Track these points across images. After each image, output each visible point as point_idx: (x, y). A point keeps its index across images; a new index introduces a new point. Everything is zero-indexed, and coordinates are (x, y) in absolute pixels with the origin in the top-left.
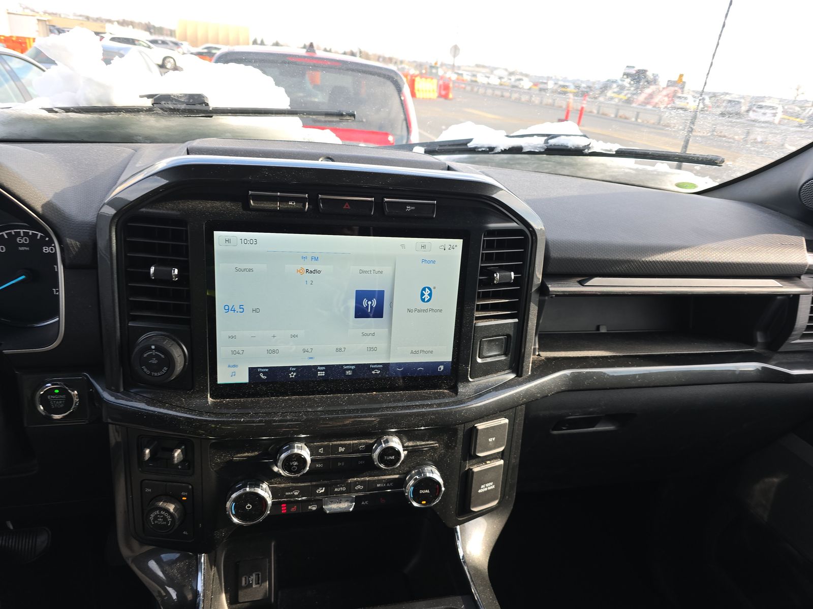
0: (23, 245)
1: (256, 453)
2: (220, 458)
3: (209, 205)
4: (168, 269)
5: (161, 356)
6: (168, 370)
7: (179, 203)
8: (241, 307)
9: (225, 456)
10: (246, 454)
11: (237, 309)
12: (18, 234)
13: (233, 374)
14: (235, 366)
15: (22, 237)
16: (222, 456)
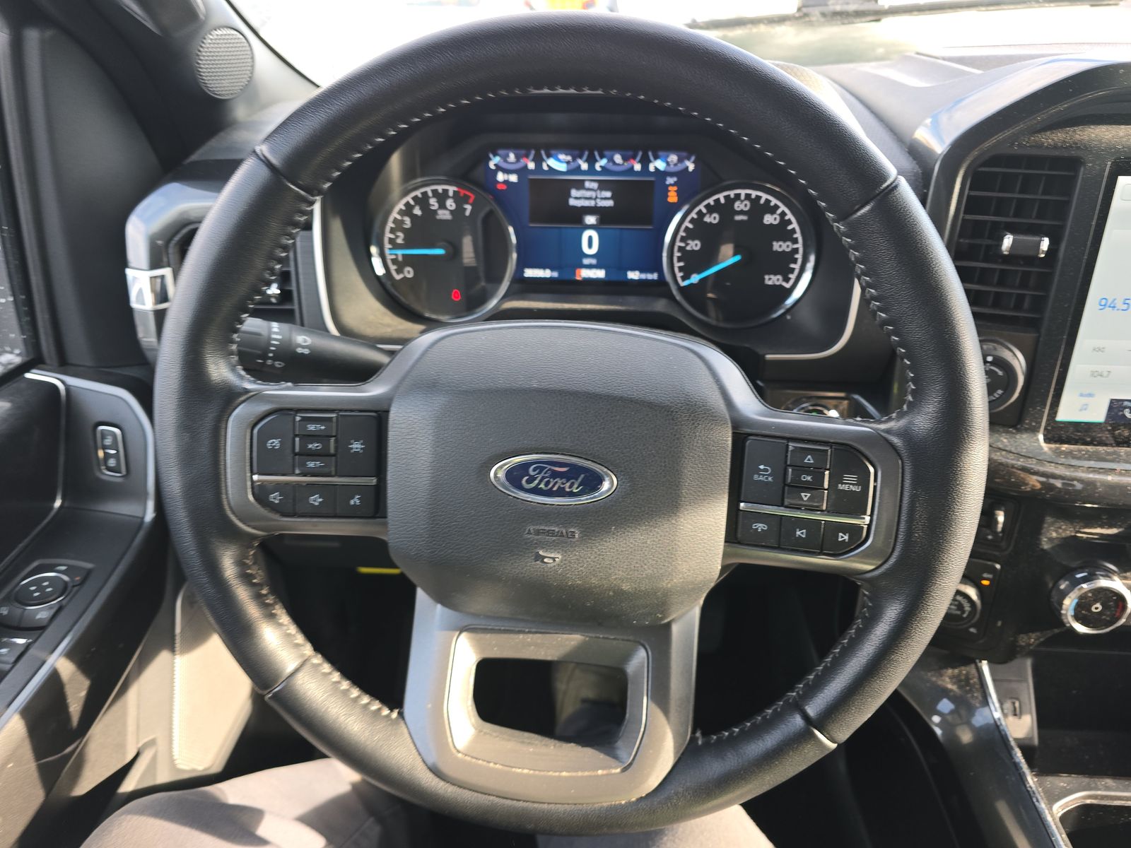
0: (742, 212)
1: (1114, 531)
2: (1056, 532)
3: (1121, 134)
4: (1036, 239)
5: (996, 373)
6: (1003, 394)
7: (1074, 131)
8: (1127, 301)
9: (1065, 530)
10: (1099, 530)
11: (1120, 305)
12: (738, 196)
13: (1084, 408)
14: (1090, 395)
15: (742, 201)
16: (1060, 528)
